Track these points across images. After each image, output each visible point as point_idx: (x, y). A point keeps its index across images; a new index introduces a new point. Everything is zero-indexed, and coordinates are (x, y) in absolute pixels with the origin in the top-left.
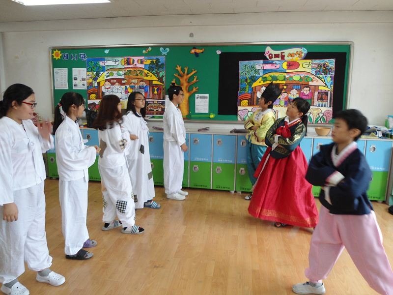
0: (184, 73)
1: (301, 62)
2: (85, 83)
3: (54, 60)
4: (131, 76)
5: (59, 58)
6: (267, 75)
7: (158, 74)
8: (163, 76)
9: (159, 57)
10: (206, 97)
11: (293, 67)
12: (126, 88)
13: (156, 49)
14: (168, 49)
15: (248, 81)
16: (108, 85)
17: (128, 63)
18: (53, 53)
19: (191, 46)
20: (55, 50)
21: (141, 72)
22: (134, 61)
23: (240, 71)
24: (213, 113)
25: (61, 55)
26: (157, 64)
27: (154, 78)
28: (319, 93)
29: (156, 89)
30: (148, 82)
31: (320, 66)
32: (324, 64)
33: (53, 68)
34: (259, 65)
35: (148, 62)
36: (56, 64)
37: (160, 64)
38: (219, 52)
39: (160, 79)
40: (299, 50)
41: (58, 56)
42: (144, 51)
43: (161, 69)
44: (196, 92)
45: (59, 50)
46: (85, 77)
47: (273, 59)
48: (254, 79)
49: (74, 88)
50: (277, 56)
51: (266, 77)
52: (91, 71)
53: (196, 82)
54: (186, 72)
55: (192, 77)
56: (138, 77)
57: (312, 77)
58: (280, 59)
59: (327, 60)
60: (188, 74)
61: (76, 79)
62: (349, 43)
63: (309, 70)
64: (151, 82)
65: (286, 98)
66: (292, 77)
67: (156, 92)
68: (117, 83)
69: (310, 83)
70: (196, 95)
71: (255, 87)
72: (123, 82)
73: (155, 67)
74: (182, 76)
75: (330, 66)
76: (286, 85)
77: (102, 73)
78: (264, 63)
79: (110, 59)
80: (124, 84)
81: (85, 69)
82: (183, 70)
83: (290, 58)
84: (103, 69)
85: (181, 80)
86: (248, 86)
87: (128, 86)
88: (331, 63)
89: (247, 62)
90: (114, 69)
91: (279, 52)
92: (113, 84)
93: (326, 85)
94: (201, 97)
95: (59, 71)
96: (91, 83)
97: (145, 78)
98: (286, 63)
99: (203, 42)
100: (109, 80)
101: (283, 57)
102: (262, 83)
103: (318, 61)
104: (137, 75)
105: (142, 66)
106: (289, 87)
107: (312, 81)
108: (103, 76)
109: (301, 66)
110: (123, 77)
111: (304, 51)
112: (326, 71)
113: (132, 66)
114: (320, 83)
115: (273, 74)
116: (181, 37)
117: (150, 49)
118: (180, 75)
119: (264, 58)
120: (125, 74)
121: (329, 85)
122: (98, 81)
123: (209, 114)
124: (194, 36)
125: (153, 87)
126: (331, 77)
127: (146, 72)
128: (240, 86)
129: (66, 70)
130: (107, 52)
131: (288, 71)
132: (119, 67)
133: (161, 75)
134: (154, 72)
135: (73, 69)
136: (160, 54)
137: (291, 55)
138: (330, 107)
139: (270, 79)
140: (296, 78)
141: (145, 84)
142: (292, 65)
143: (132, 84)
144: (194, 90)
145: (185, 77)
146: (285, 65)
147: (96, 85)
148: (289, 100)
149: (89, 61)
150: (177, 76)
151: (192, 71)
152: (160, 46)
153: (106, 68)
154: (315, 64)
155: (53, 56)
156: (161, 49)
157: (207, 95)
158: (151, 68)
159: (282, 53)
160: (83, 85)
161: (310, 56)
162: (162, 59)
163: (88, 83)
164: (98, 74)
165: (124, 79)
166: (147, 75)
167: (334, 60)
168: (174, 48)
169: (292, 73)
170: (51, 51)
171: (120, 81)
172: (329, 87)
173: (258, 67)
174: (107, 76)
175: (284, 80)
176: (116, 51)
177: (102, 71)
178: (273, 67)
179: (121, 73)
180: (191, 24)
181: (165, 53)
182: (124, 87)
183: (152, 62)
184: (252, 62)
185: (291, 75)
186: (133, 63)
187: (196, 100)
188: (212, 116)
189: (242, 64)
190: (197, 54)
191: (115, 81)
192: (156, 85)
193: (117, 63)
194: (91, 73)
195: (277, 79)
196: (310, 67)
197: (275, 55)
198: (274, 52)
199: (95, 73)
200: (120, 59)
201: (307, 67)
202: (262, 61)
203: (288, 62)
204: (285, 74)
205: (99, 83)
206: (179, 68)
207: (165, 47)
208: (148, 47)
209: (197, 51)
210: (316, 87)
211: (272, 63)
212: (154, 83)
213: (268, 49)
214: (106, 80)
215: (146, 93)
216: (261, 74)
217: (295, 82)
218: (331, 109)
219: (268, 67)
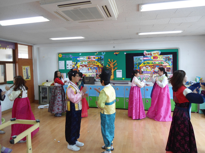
0: (111, 62)
1: (158, 56)
2: (71, 66)
3: (59, 58)
4: (90, 63)
5: (61, 57)
6: (145, 62)
7: (101, 62)
8: (103, 63)
9: (101, 56)
10: (121, 71)
11: (155, 58)
12: (88, 68)
13: (100, 53)
14: (105, 53)
15: (138, 64)
16: (81, 67)
17: (89, 58)
18: (59, 55)
19: (114, 51)
20: (60, 54)
21: (94, 62)
22: (91, 57)
23: (134, 60)
24: (124, 77)
25: (62, 56)
26: (101, 59)
27: (99, 64)
28: (167, 68)
29: (100, 68)
30: (97, 66)
31: (166, 57)
32: (168, 57)
33: (59, 60)
34: (142, 58)
35: (97, 58)
36: (60, 59)
37: (102, 59)
38: (125, 53)
39: (102, 65)
40: (157, 51)
41: (61, 56)
42: (95, 54)
43: (102, 61)
44: (116, 69)
45: (61, 54)
46: (71, 64)
47: (147, 56)
48: (140, 64)
49: (67, 69)
50: (149, 54)
51: (145, 63)
52: (74, 62)
53: (116, 65)
54: (112, 62)
55: (115, 63)
56: (93, 64)
57: (163, 62)
58: (150, 55)
59: (169, 55)
60: (113, 62)
61: (68, 65)
62: (178, 48)
63: (162, 59)
64: (98, 66)
65: (153, 71)
66: (155, 62)
67: (100, 70)
68: (85, 67)
69: (163, 65)
70: (117, 70)
71: (141, 67)
72: (87, 66)
73: (100, 60)
74: (111, 63)
75: (171, 57)
76: (153, 65)
77: (78, 62)
78: (144, 57)
79: (81, 57)
80: (87, 67)
81: (72, 61)
82: (111, 61)
83: (154, 55)
84: (79, 61)
85: (110, 65)
86: (137, 66)
87: (89, 68)
88: (171, 56)
89: (137, 57)
90: (83, 61)
91: (149, 53)
92: (83, 67)
93: (170, 65)
94: (119, 71)
95: (61, 62)
96: (74, 67)
97: (96, 64)
98: (152, 57)
99: (119, 50)
100: (81, 65)
101: (151, 55)
102: (143, 65)
103: (165, 56)
104: (93, 63)
105: (95, 60)
106: (154, 66)
107: (164, 64)
108: (79, 64)
109: (159, 58)
110: (87, 64)
111: (160, 52)
112: (169, 59)
113: (91, 60)
114: (167, 64)
115: (147, 61)
116: (110, 48)
117: (98, 53)
118: (110, 63)
119: (144, 55)
120: (88, 63)
121: (171, 65)
122: (77, 66)
123: (122, 78)
124: (115, 47)
125: (99, 68)
126: (171, 62)
127: (96, 62)
128: (134, 66)
129: (64, 62)
130: (80, 54)
131: (153, 60)
132: (85, 60)
133: (102, 63)
134: (99, 62)
135: (67, 61)
136: (102, 55)
137: (154, 54)
138: (172, 74)
139: (147, 63)
140: (157, 63)
141: (96, 67)
142: (155, 57)
143: (91, 67)
144: (116, 68)
145: (112, 63)
146: (152, 58)
147: (76, 67)
148: (155, 71)
149: (73, 58)
150: (108, 63)
151: (115, 61)
152: (102, 52)
153: (80, 61)
154: (164, 57)
155: (59, 56)
156: (102, 53)
157: (121, 70)
158: (98, 60)
159: (150, 53)
160: (71, 67)
161: (162, 54)
162: (103, 57)
163: (72, 67)
164: (77, 63)
165: (87, 65)
166: (96, 63)
167: (172, 55)
168: (107, 52)
169: (155, 60)
170: (58, 54)
171: (86, 66)
172: (171, 66)
173: (141, 59)
174: (81, 64)
175: (152, 63)
176: (84, 54)
177: (79, 62)
178: (147, 59)
179: (86, 62)
180: (114, 43)
181: (104, 54)
182: (87, 68)
183: (99, 58)
184: (139, 57)
185: (155, 61)
186: (91, 59)
187: (117, 72)
188: (123, 79)
189: (135, 58)
190: (116, 54)
191: (84, 66)
192: (100, 67)
193: (85, 59)
194: (74, 63)
195: (149, 63)
196: (162, 58)
197: (148, 54)
198: (147, 53)
199: (75, 62)
200: (86, 57)
201: (161, 58)
202: (143, 56)
203: (153, 57)
204: (152, 61)
205: (77, 67)
206: (109, 60)
207: (103, 52)
208: (97, 52)
209: (116, 53)
210: (165, 66)
211: (147, 57)
212: (99, 66)
213: (145, 52)
214: (80, 65)
215: (96, 70)
216: (143, 61)
217: (157, 64)
218: (172, 75)
219: (145, 58)
